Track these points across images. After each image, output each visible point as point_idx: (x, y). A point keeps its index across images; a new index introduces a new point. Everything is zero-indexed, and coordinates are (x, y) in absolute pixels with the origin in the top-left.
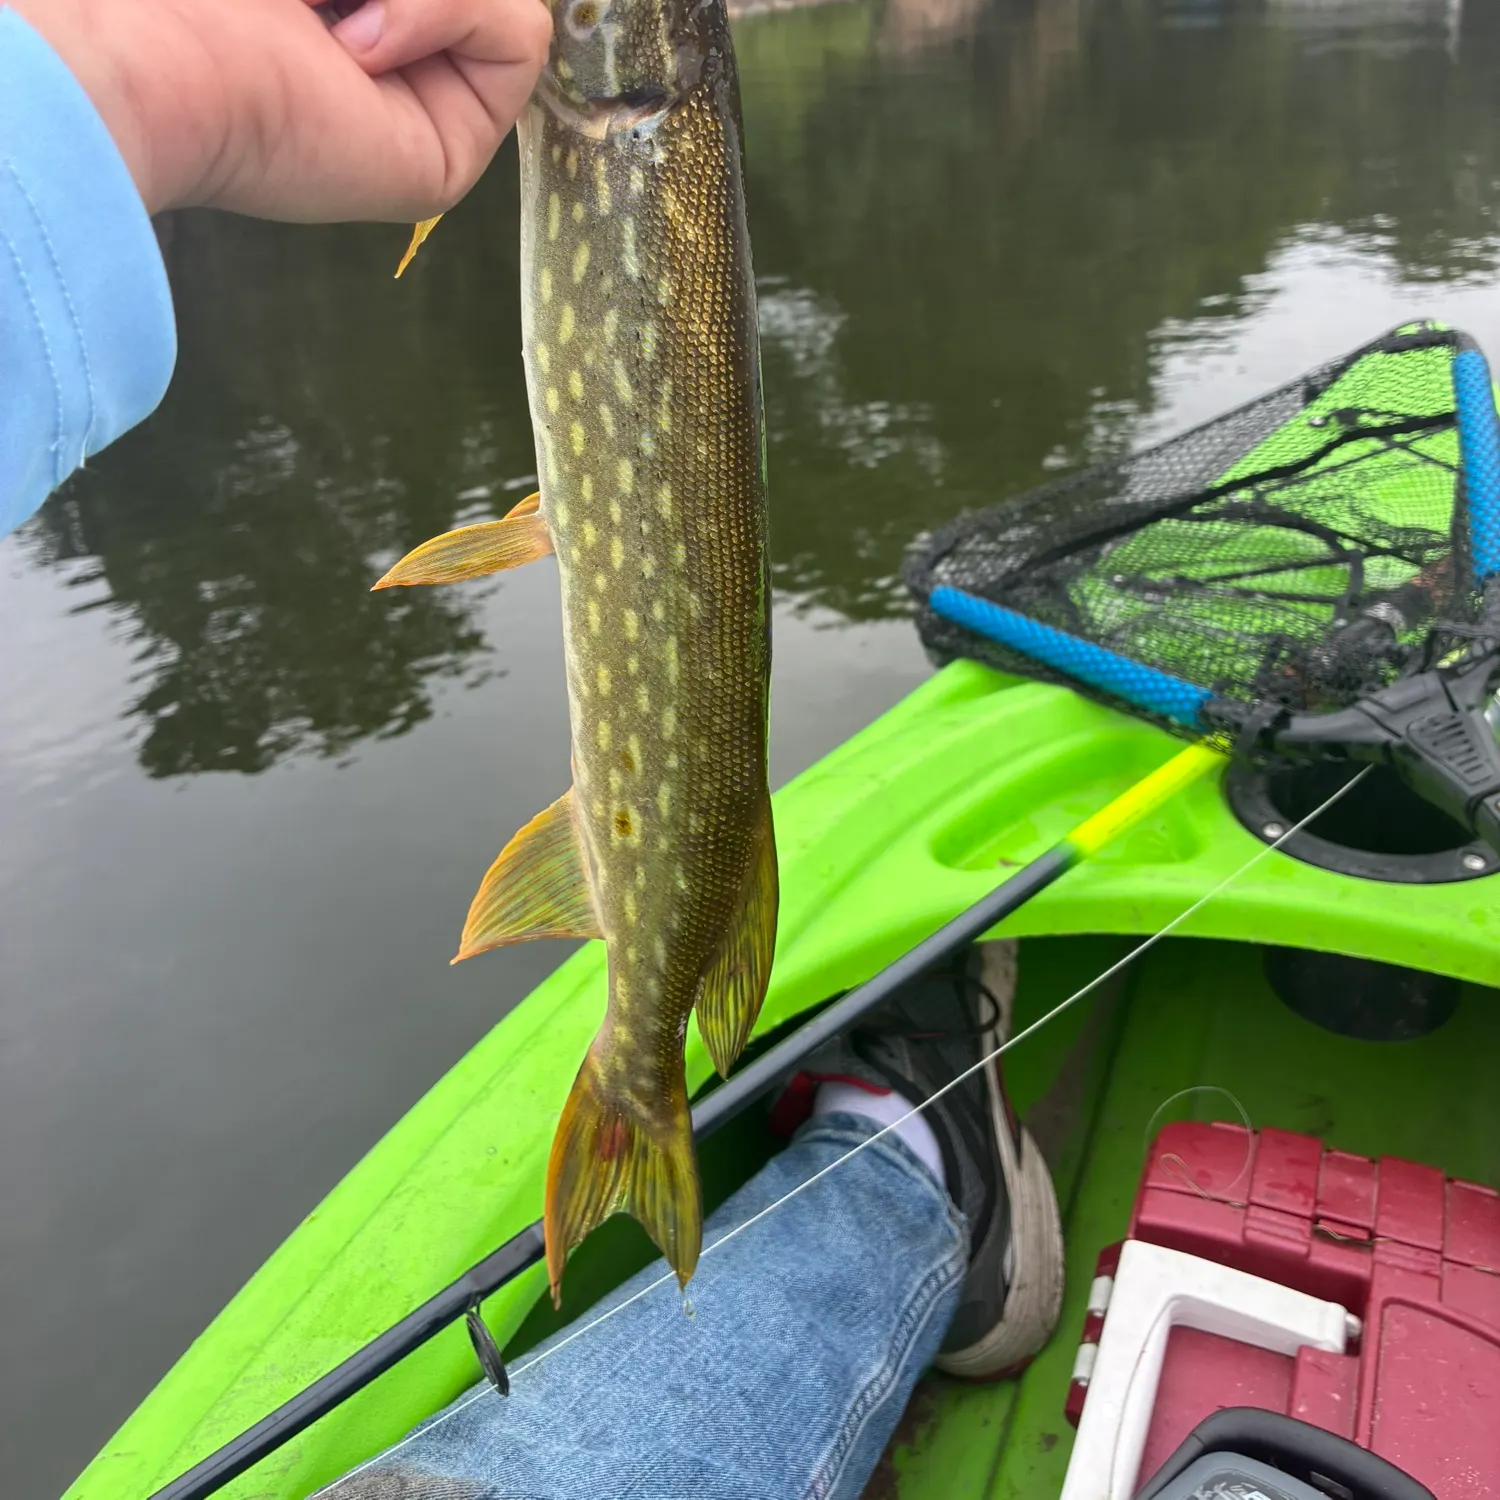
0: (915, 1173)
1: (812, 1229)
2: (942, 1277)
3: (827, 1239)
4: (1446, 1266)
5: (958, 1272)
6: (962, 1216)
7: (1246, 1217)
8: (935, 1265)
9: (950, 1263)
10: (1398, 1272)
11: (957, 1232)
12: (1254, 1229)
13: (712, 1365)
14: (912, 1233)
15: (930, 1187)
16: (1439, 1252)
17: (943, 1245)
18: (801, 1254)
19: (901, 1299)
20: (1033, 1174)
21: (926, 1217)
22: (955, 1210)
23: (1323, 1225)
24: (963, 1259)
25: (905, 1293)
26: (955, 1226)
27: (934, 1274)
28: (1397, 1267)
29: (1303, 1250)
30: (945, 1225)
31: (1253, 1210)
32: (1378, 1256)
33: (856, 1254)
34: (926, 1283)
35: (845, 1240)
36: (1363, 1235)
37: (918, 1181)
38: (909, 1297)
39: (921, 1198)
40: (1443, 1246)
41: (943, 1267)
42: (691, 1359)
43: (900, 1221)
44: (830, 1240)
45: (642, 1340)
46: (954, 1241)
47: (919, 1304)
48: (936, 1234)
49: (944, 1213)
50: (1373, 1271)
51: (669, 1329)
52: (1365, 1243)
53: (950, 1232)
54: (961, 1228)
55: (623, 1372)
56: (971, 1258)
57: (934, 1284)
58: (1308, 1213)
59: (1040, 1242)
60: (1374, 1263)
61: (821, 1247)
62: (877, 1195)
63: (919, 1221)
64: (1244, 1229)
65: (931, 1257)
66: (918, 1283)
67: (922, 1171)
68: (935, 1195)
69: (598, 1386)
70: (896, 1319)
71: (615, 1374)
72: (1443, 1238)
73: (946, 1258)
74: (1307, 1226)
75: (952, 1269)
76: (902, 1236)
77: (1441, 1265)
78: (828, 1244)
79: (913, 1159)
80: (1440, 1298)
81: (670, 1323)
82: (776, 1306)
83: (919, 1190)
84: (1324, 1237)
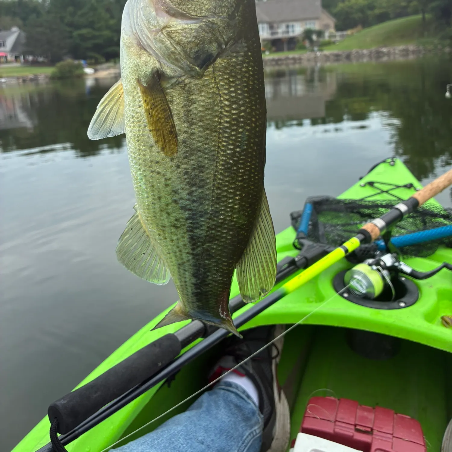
0: (249, 401)
1: (214, 412)
2: (254, 433)
3: (218, 416)
4: (394, 438)
5: (259, 433)
6: (262, 416)
7: (335, 425)
8: (253, 429)
9: (257, 429)
10: (380, 441)
11: (260, 420)
12: (337, 429)
13: (182, 448)
14: (247, 419)
15: (253, 405)
16: (392, 434)
17: (256, 424)
18: (211, 419)
19: (242, 437)
20: (284, 405)
21: (251, 415)
22: (260, 414)
23: (358, 427)
24: (261, 428)
25: (244, 436)
26: (260, 418)
27: (252, 432)
28: (379, 439)
29: (352, 434)
30: (257, 418)
31: (337, 423)
32: (374, 436)
33: (227, 421)
34: (250, 434)
35: (224, 416)
36: (369, 430)
37: (249, 404)
38: (245, 437)
39: (250, 409)
40: (393, 432)
41: (255, 430)
42: (176, 446)
43: (243, 415)
44: (220, 416)
45: (162, 438)
46: (259, 423)
47: (248, 439)
48: (254, 420)
49: (257, 414)
50: (372, 440)
51: (170, 436)
52: (370, 432)
53: (258, 420)
54: (261, 419)
55: (155, 446)
56: (264, 429)
57: (252, 435)
58: (353, 423)
59: (284, 426)
60: (372, 438)
61: (217, 418)
62: (236, 406)
63: (249, 416)
64: (334, 428)
65: (251, 427)
66: (247, 434)
67: (251, 400)
68: (255, 408)
69: (147, 449)
70: (241, 442)
71: (152, 446)
72: (393, 430)
73: (256, 428)
74: (353, 427)
75: (258, 431)
76: (244, 420)
77: (392, 439)
78: (219, 417)
79: (249, 397)
80: (392, 448)
81: (171, 435)
82: (202, 434)
83: (250, 406)
84: (358, 431)
